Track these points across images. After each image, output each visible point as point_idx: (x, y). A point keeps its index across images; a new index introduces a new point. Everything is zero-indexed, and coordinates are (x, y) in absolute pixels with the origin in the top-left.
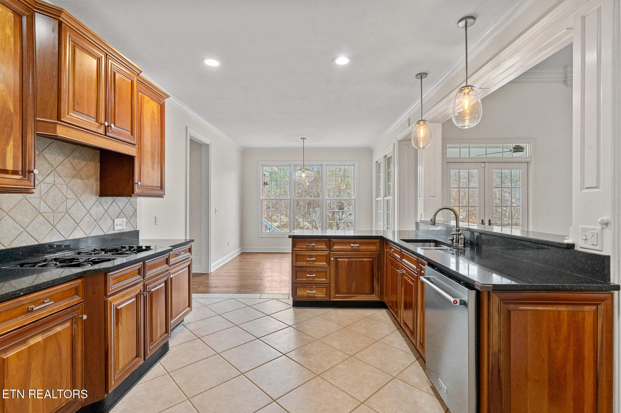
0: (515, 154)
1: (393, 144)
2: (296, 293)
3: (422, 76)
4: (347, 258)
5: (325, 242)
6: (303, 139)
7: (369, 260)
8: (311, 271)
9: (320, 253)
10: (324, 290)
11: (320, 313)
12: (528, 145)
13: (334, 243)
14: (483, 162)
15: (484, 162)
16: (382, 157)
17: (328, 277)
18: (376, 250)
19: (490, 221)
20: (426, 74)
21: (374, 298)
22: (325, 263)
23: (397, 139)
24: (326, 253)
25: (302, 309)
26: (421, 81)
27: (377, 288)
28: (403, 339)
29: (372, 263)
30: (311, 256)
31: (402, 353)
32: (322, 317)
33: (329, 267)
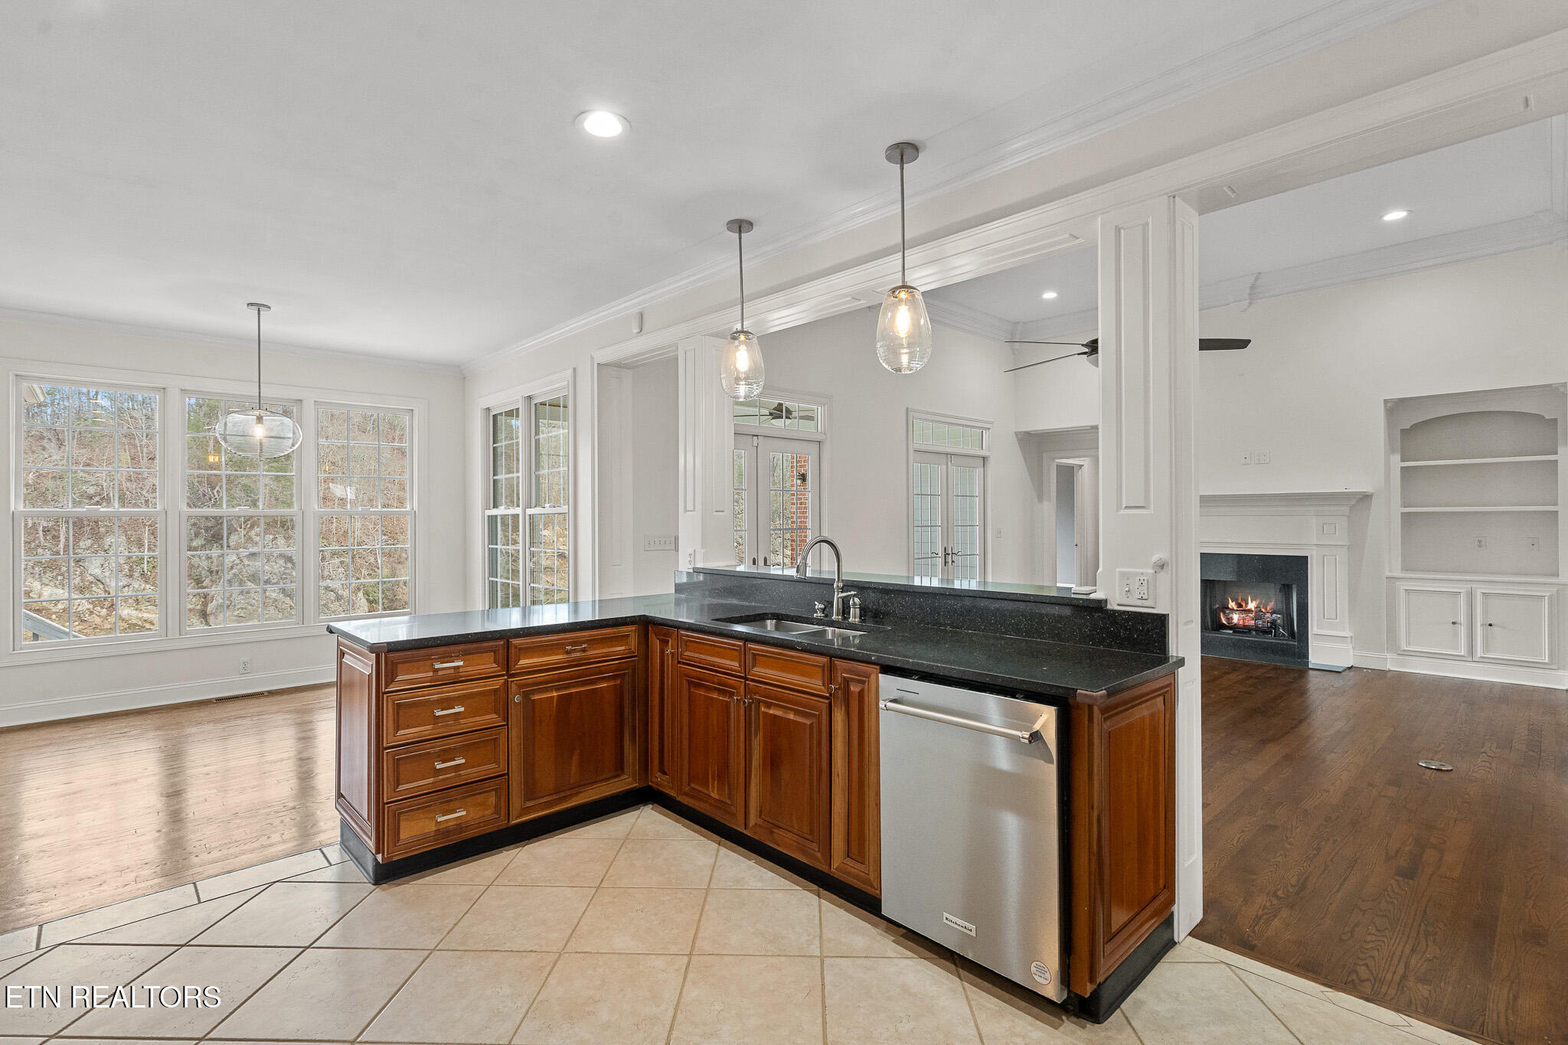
0: (779, 423)
1: (571, 371)
2: (399, 834)
3: (741, 226)
4: (558, 689)
5: (495, 652)
6: (259, 307)
7: (611, 683)
8: (445, 750)
9: (477, 687)
10: (492, 800)
11: (491, 874)
12: (819, 408)
13: (520, 649)
14: (755, 436)
15: (757, 436)
16: (520, 397)
17: (503, 757)
18: (629, 653)
19: (765, 560)
20: (751, 224)
21: (625, 783)
22: (495, 716)
23: (592, 358)
24: (497, 684)
25: (420, 881)
26: (740, 238)
27: (631, 754)
28: (751, 863)
29: (619, 692)
30: (448, 703)
31: (780, 895)
32: (506, 882)
33: (508, 725)
